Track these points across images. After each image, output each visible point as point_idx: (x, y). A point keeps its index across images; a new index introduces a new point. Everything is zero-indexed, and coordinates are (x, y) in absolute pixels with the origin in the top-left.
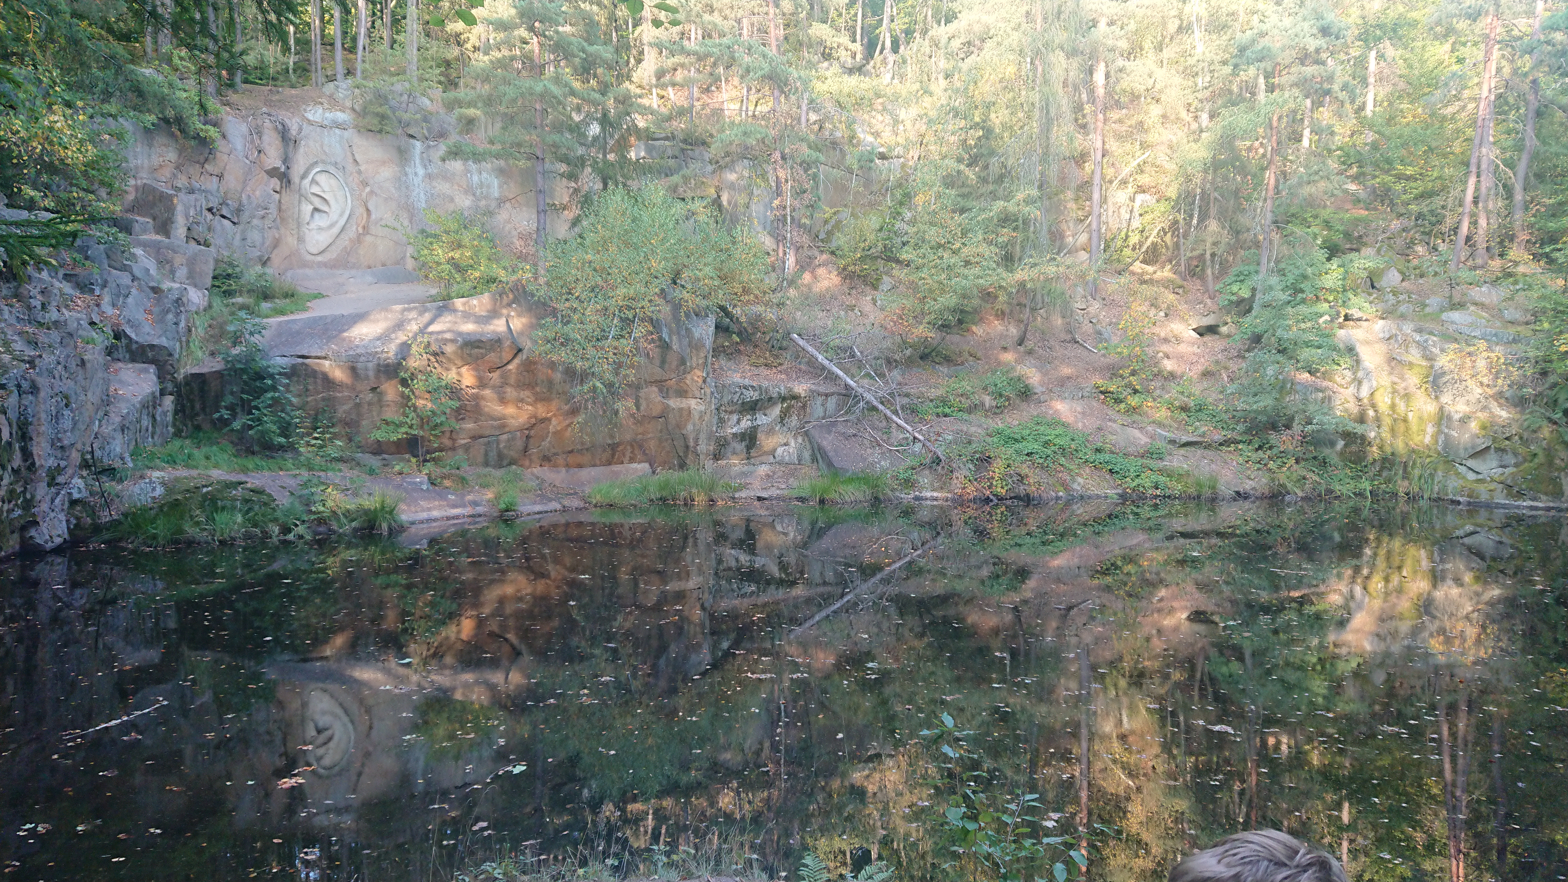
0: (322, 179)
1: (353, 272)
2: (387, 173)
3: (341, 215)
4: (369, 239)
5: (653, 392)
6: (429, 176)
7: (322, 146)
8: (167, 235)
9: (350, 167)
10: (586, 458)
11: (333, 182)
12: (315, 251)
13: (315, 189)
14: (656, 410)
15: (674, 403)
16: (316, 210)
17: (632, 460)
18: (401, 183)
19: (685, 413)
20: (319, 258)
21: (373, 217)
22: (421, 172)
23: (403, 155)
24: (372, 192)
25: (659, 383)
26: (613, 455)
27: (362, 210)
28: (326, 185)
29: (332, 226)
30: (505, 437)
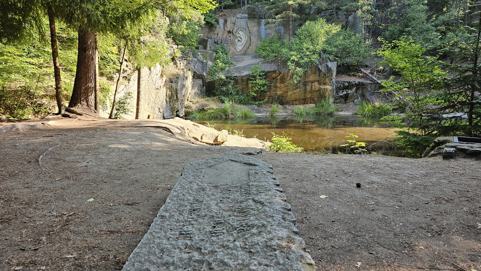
0: (240, 32)
1: (247, 56)
2: (255, 29)
3: (245, 41)
4: (251, 47)
5: (316, 84)
6: (266, 29)
7: (240, 24)
8: (206, 49)
9: (247, 29)
10: (297, 102)
11: (243, 33)
12: (238, 51)
13: (239, 35)
14: (317, 89)
15: (322, 87)
16: (239, 40)
17: (310, 103)
18: (259, 31)
19: (326, 90)
20: (239, 53)
21: (252, 41)
22: (264, 27)
23: (259, 24)
24: (252, 34)
25: (318, 81)
26: (305, 102)
27: (249, 40)
28: (241, 34)
29: (243, 44)
30: (276, 96)
